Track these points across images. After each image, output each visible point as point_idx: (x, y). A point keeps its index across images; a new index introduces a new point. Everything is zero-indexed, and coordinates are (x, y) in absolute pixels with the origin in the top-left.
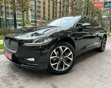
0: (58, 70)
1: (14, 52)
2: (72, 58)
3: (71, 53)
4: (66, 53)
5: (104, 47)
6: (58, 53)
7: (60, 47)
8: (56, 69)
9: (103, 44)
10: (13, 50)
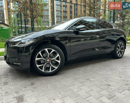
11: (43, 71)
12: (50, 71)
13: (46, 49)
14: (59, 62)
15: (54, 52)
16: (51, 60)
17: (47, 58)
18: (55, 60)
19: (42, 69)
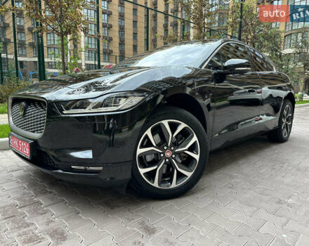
0: (159, 185)
1: (37, 135)
2: (197, 154)
3: (195, 139)
4: (181, 139)
5: (287, 130)
6: (159, 141)
7: (163, 122)
8: (153, 183)
9: (284, 121)
10: (34, 132)
11: (156, 184)
12: (174, 185)
13: (165, 123)
14: (197, 157)
15: (184, 129)
16: (175, 153)
17: (165, 148)
18: (187, 152)
19: (154, 181)
